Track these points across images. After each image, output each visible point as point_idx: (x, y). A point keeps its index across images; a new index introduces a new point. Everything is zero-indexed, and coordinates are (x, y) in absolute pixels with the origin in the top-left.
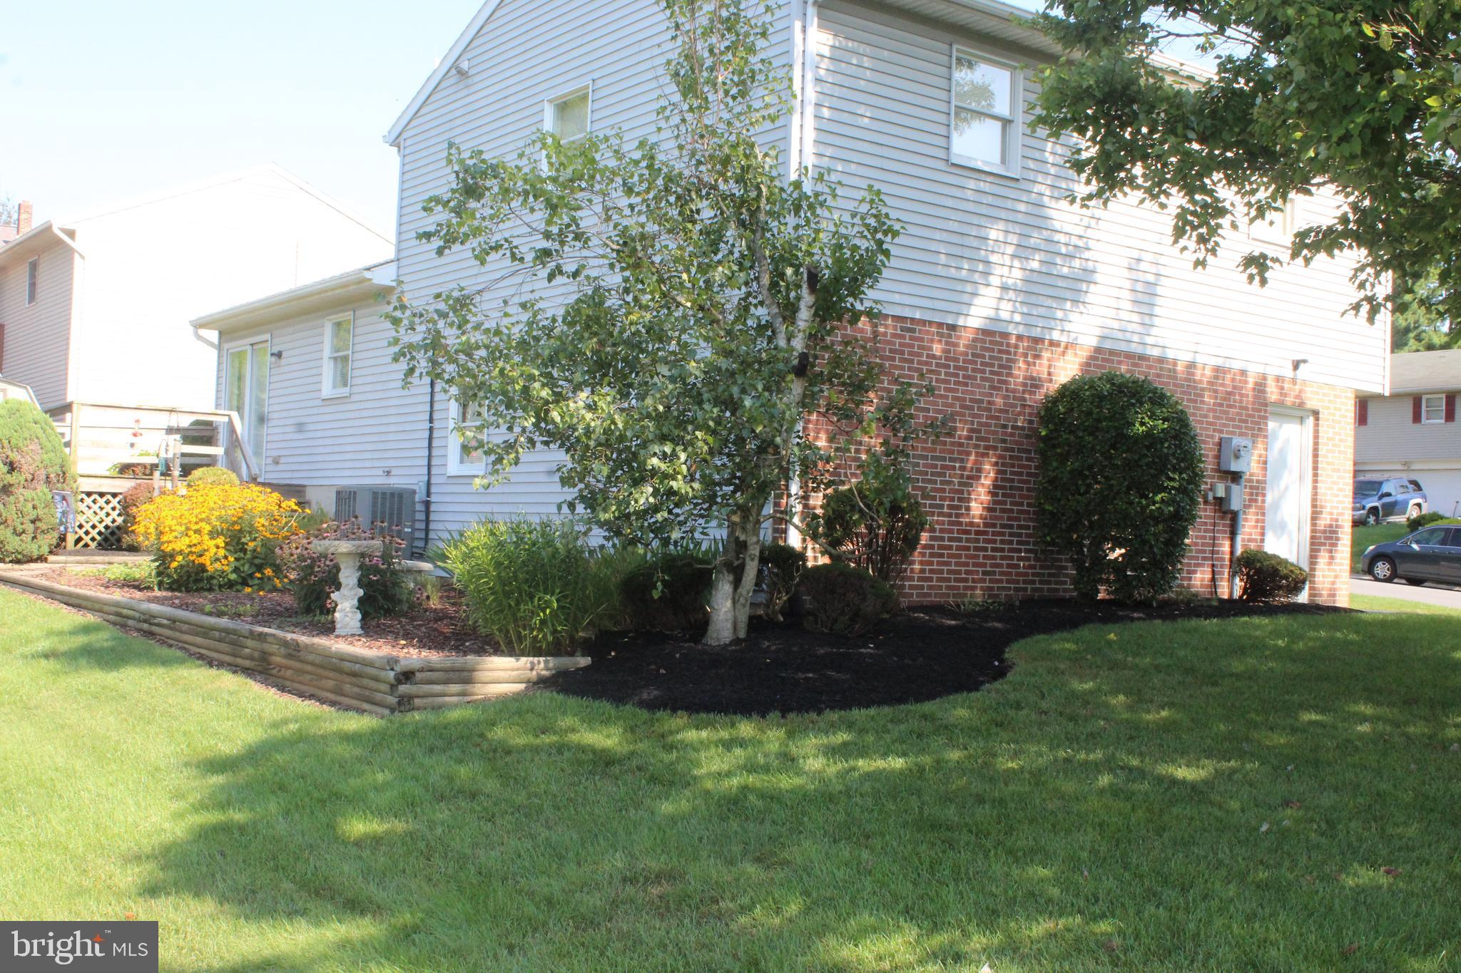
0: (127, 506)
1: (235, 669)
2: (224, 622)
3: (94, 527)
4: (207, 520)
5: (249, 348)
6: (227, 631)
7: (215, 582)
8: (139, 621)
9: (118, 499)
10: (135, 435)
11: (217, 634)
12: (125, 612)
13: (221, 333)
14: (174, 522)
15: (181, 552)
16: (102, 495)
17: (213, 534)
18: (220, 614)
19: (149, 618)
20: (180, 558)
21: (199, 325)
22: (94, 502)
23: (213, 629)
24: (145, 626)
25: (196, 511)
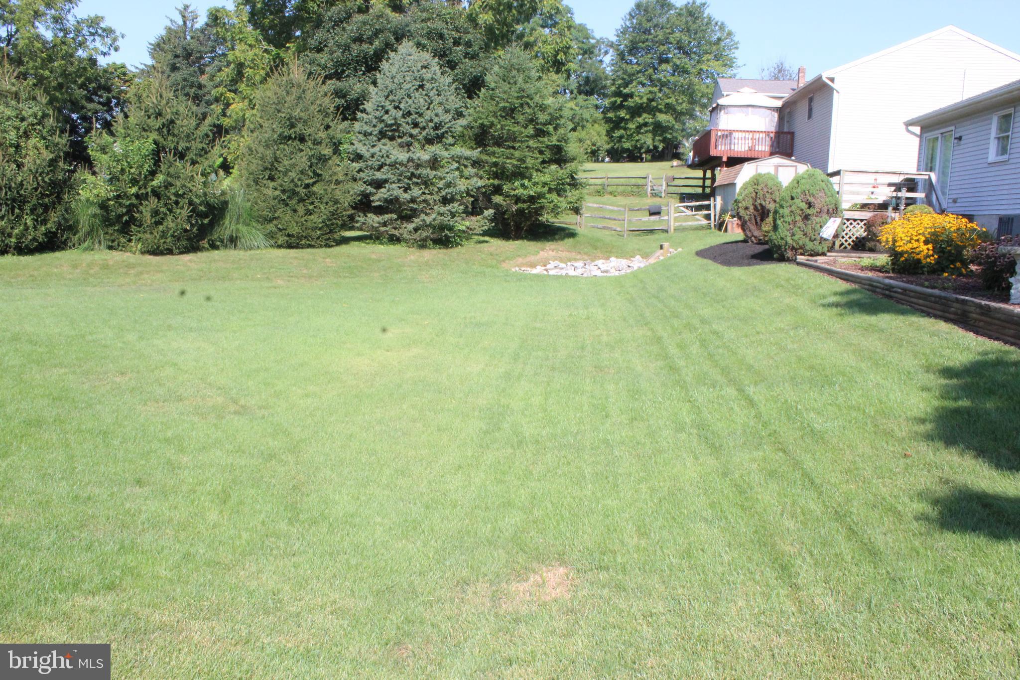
0: (869, 225)
1: (947, 320)
2: (936, 292)
3: (850, 238)
4: (923, 234)
5: (940, 136)
6: (940, 297)
7: (925, 269)
8: (883, 289)
9: (863, 223)
10: (874, 187)
11: (933, 299)
12: (875, 284)
13: (922, 129)
14: (904, 235)
15: (907, 252)
16: (855, 220)
17: (926, 242)
18: (933, 288)
19: (890, 288)
20: (906, 256)
21: (909, 124)
22: (851, 224)
23: (931, 295)
24: (887, 292)
25: (916, 229)
